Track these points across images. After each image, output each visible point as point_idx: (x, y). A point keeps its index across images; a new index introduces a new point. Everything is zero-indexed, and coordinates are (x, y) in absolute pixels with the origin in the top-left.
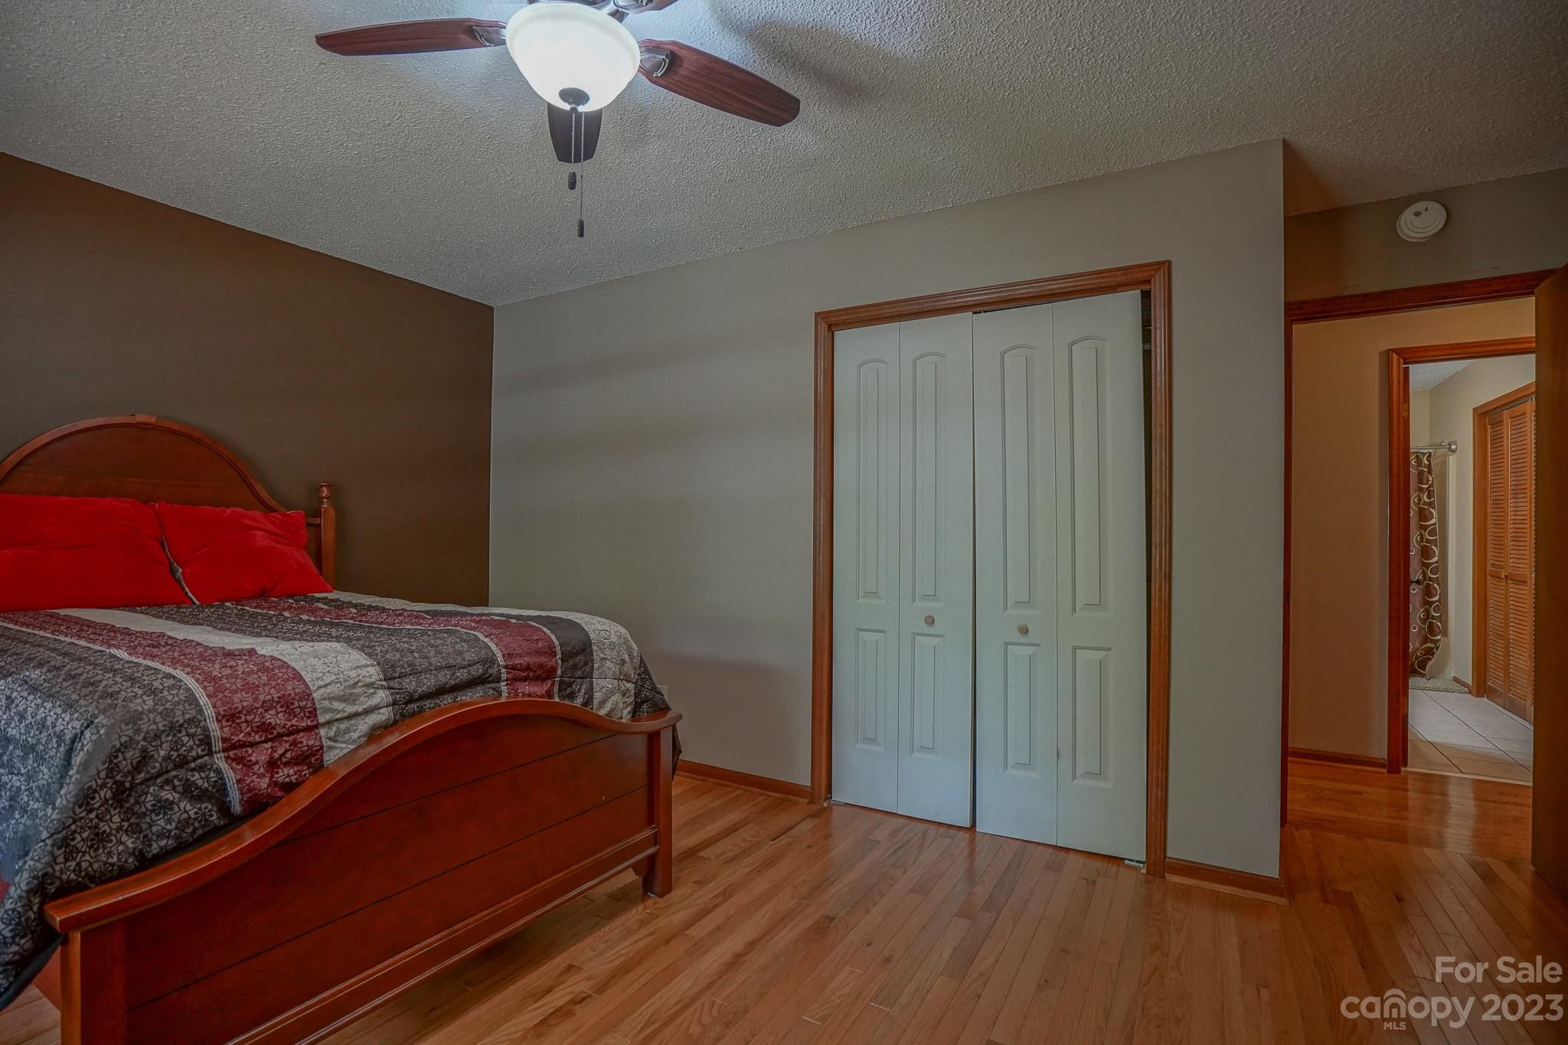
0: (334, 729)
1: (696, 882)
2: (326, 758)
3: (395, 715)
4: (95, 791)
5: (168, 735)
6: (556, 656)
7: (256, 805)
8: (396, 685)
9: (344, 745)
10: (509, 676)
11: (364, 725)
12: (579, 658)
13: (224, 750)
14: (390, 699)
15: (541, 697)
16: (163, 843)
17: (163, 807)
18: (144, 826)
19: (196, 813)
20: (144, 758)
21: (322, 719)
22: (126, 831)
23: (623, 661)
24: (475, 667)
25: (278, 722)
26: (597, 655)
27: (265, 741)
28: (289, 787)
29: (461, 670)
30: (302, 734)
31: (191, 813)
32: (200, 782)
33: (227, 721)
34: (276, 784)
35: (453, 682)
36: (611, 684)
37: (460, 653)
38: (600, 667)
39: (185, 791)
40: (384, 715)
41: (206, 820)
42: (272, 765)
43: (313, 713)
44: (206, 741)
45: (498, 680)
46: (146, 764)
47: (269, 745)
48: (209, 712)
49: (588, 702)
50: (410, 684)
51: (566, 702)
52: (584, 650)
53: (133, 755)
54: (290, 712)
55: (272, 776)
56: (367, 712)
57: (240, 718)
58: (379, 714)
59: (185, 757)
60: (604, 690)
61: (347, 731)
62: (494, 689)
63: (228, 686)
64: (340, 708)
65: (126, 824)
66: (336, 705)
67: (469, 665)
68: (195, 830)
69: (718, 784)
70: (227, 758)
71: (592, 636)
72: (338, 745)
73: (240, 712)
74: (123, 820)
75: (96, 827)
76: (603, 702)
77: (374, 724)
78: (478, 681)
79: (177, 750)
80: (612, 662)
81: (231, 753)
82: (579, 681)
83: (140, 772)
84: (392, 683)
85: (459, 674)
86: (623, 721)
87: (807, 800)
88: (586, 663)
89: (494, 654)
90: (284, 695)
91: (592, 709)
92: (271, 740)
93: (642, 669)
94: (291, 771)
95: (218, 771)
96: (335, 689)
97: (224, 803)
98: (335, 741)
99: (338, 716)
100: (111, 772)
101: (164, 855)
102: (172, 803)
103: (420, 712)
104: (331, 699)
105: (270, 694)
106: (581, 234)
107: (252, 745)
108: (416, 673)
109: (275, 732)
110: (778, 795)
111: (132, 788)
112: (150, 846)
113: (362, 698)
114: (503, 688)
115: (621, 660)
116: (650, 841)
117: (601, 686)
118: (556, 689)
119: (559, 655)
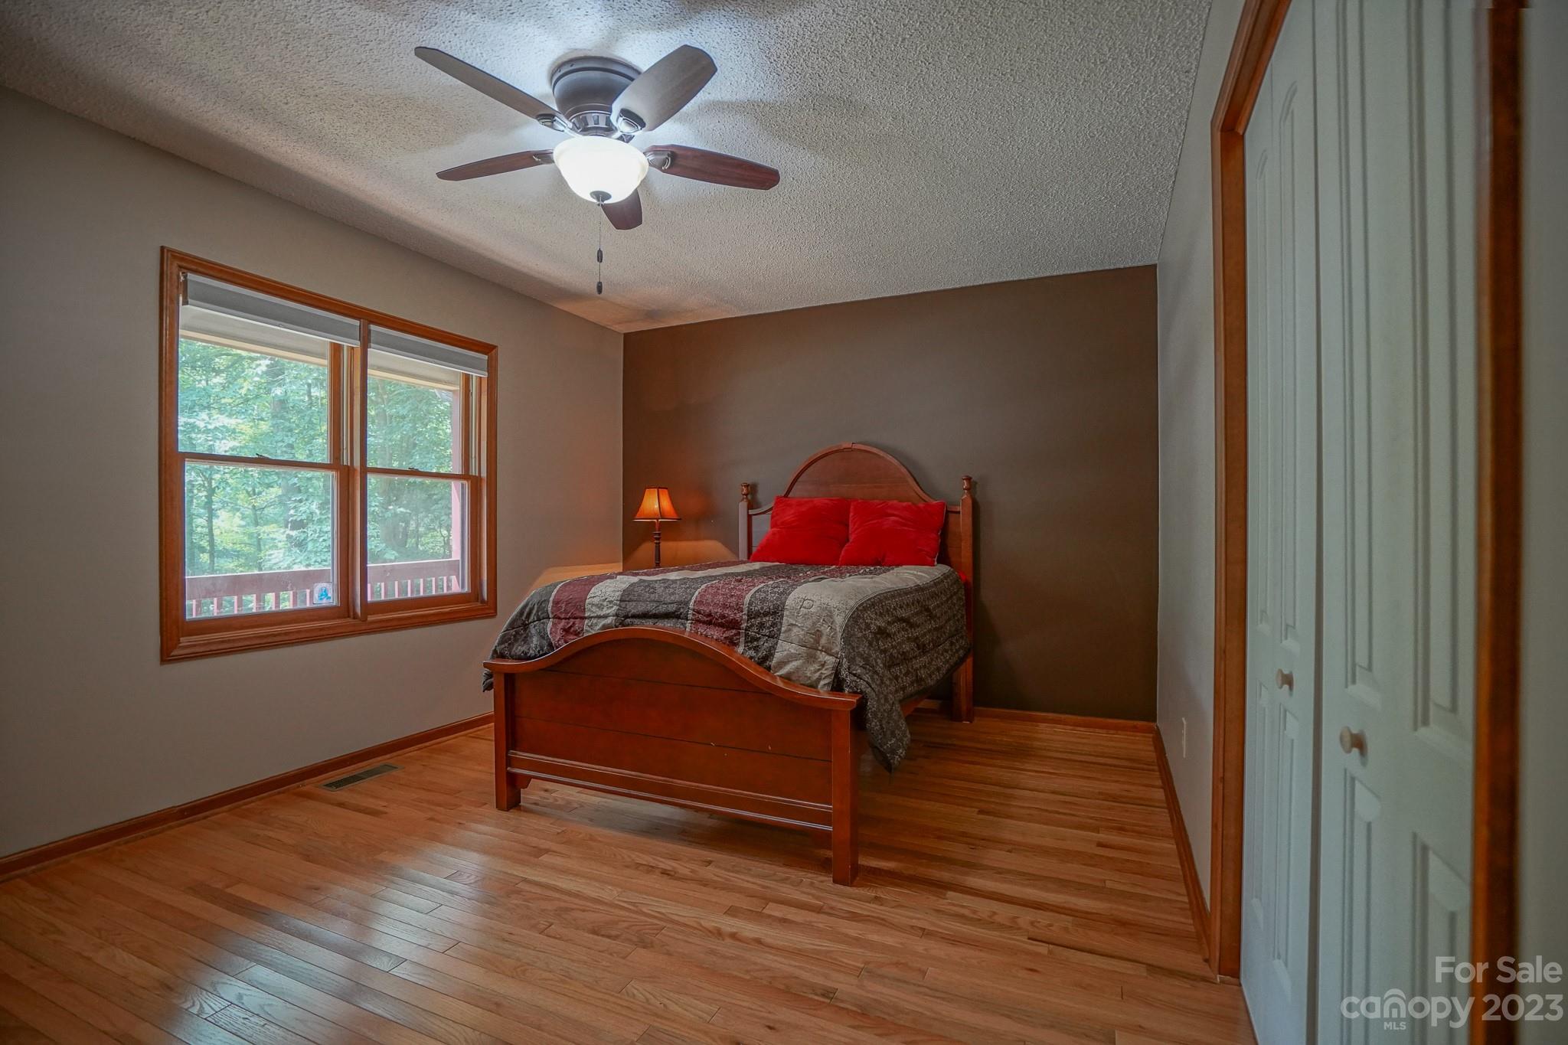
0: (592, 621)
2: (584, 636)
3: (615, 622)
5: (537, 604)
6: (741, 612)
8: (623, 606)
10: (694, 617)
11: (603, 622)
12: (767, 618)
14: (616, 612)
16: (532, 652)
18: (529, 642)
19: (540, 643)
20: (530, 612)
21: (587, 615)
23: (820, 632)
24: (672, 605)
25: (571, 610)
26: (787, 620)
27: (565, 619)
29: (664, 606)
30: (578, 620)
32: (542, 630)
33: (555, 604)
35: (654, 612)
39: (539, 632)
40: (609, 620)
41: (542, 648)
42: (565, 631)
43: (584, 610)
44: (547, 611)
45: (686, 618)
46: (530, 615)
48: (552, 598)
50: (630, 607)
51: (749, 651)
53: (528, 609)
54: (577, 608)
56: (605, 616)
57: (559, 604)
59: (540, 616)
60: (787, 653)
61: (595, 624)
62: (682, 624)
63: (568, 588)
64: (595, 611)
66: (594, 609)
67: (670, 603)
68: (539, 651)
70: (552, 622)
71: (788, 602)
72: (591, 631)
73: (560, 601)
74: (525, 637)
75: (515, 636)
77: (606, 623)
78: (672, 615)
79: (538, 612)
80: (803, 630)
81: (554, 620)
82: (765, 638)
83: (529, 618)
84: (621, 604)
85: (660, 608)
88: (775, 624)
89: (690, 599)
90: (577, 597)
91: (768, 663)
94: (572, 637)
95: (548, 627)
96: (596, 600)
97: (550, 643)
98: (589, 627)
99: (593, 615)
100: (521, 614)
102: (535, 636)
103: (631, 625)
104: (594, 605)
105: (573, 596)
107: (561, 619)
108: (637, 600)
109: (569, 615)
111: (527, 624)
113: (605, 609)
114: (688, 624)
115: (818, 630)
116: (824, 818)
117: (784, 648)
118: (742, 639)
119: (745, 612)
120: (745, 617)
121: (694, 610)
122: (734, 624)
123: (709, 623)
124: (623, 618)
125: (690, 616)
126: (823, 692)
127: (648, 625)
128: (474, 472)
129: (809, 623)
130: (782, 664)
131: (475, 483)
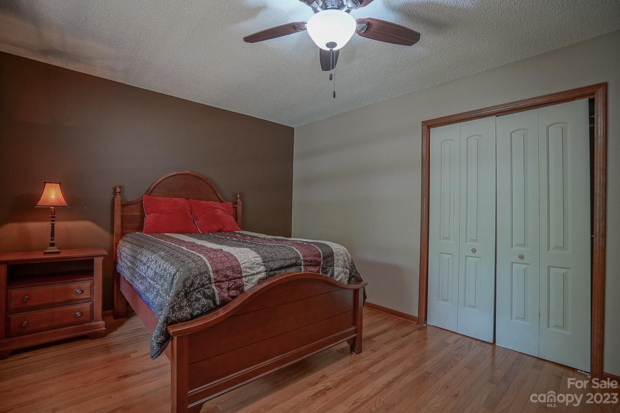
0: (247, 278)
1: (371, 350)
2: (245, 289)
3: (266, 275)
4: (180, 292)
5: (199, 276)
6: (321, 257)
7: (224, 303)
8: (267, 265)
9: (250, 285)
10: (304, 264)
11: (257, 278)
12: (329, 258)
13: (215, 283)
14: (265, 269)
15: (316, 272)
16: (198, 311)
17: (197, 300)
18: (193, 305)
19: (207, 303)
20: (193, 283)
21: (243, 275)
22: (188, 306)
23: (345, 261)
24: (293, 260)
25: (230, 274)
26: (336, 258)
27: (226, 281)
28: (233, 297)
29: (288, 261)
30: (237, 279)
31: (205, 303)
32: (208, 293)
33: (216, 273)
34: (230, 296)
35: (285, 265)
36: (340, 269)
37: (288, 254)
38: (337, 262)
39: (204, 295)
40: (263, 275)
41: (209, 306)
42: (229, 289)
43: (241, 273)
44: (209, 279)
45: (301, 265)
46: (193, 285)
47: (227, 282)
48: (210, 269)
49: (332, 275)
50: (271, 264)
51: (324, 275)
52: (331, 256)
53: (190, 281)
54: (234, 272)
55: (228, 293)
56: (257, 273)
57: (219, 272)
58: (261, 274)
59: (204, 284)
60: (338, 271)
61: (251, 280)
62: (299, 268)
63: (216, 261)
64: (249, 271)
65: (188, 304)
68: (206, 308)
69: (378, 312)
70: (216, 285)
71: (334, 250)
72: (248, 284)
73: (219, 270)
74: (187, 303)
75: (180, 304)
76: (338, 276)
77: (260, 278)
78: (294, 265)
79: (202, 281)
80: (341, 261)
81: (217, 284)
82: (329, 267)
83: (191, 287)
84: (265, 264)
85: (287, 262)
86: (345, 284)
87: (417, 323)
88: (332, 260)
89: (299, 255)
90: (232, 265)
91: (334, 278)
92: (228, 280)
93: (352, 264)
94: (234, 292)
95: (213, 290)
96: (247, 265)
97: (215, 300)
98: (248, 283)
99: (248, 274)
100: (184, 286)
101: (198, 316)
102: (200, 298)
103: (275, 275)
104: (246, 268)
105: (228, 265)
106: (334, 97)
107: (223, 282)
108: (273, 261)
109: (229, 278)
110: (404, 319)
111: (189, 293)
112: (194, 312)
113: (256, 269)
114: (302, 267)
116: (354, 332)
118: (321, 270)
120: (322, 260)
121: (303, 260)
122: (319, 264)
123: (310, 266)
124: (271, 272)
127: (283, 273)
129: (342, 258)
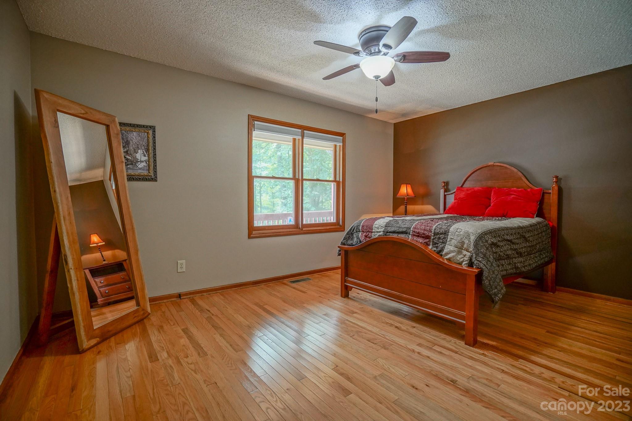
3: (383, 234)
5: (356, 227)
11: (378, 234)
12: (441, 235)
14: (383, 230)
18: (353, 240)
24: (404, 229)
26: (450, 237)
29: (401, 229)
30: (370, 233)
35: (397, 231)
38: (449, 241)
39: (357, 236)
40: (381, 233)
41: (358, 242)
42: (366, 236)
43: (372, 229)
44: (359, 229)
46: (354, 230)
48: (361, 224)
50: (389, 229)
52: (445, 234)
54: (369, 228)
59: (357, 231)
60: (449, 250)
62: (408, 236)
63: (367, 221)
66: (376, 229)
70: (361, 233)
71: (450, 230)
73: (364, 226)
78: (404, 233)
80: (456, 241)
82: (441, 243)
84: (386, 227)
88: (444, 238)
89: (412, 227)
96: (376, 226)
97: (360, 240)
98: (375, 236)
99: (375, 231)
100: (351, 230)
102: (355, 238)
105: (369, 224)
107: (364, 232)
108: (392, 227)
109: (367, 231)
111: (353, 234)
113: (380, 229)
114: (410, 236)
115: (463, 242)
116: (462, 318)
117: (448, 248)
118: (431, 243)
119: (433, 232)
120: (433, 235)
121: (412, 231)
122: (428, 237)
123: (418, 236)
124: (386, 232)
125: (411, 233)
126: (464, 266)
127: (395, 236)
128: (338, 179)
129: (459, 238)
130: (447, 254)
131: (338, 183)
